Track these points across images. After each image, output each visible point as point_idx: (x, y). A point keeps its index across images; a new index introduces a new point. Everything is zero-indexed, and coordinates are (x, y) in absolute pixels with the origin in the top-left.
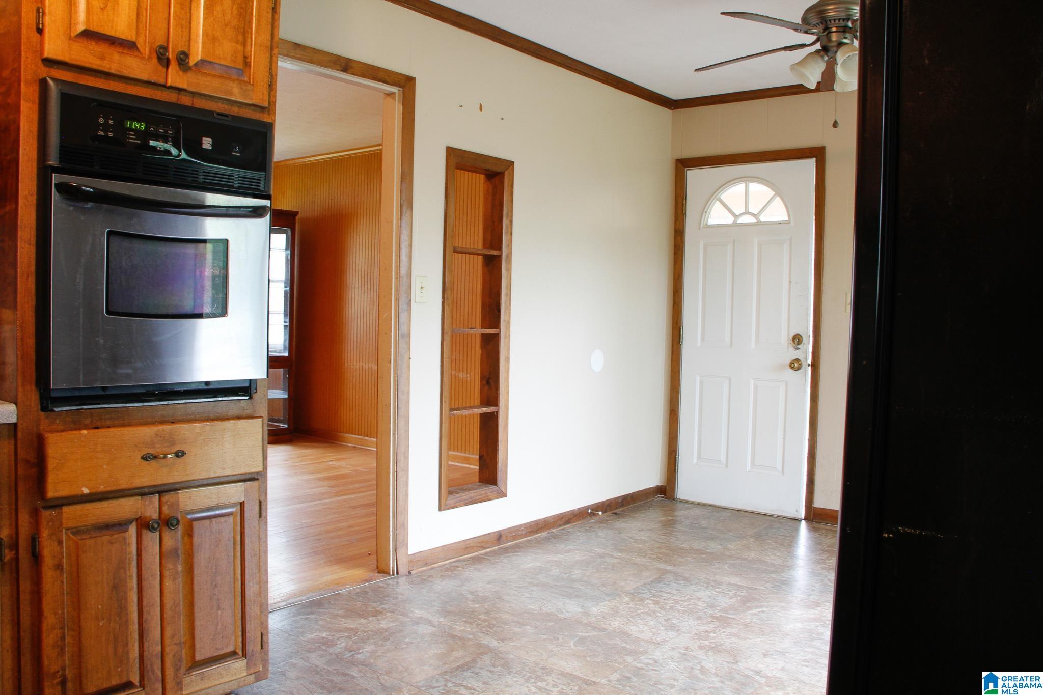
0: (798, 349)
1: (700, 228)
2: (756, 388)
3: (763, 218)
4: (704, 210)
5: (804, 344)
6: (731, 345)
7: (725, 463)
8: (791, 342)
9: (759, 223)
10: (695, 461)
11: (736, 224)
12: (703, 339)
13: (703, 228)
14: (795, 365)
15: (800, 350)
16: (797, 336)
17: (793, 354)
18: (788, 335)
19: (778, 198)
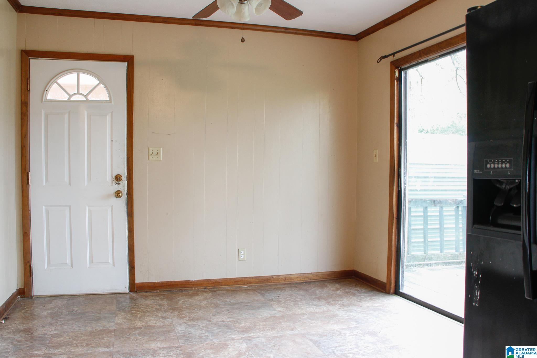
0: (119, 184)
1: (42, 102)
2: (90, 212)
3: (90, 98)
4: (45, 89)
5: (123, 181)
6: (70, 184)
7: (70, 265)
8: (114, 180)
9: (87, 101)
10: (46, 266)
11: (70, 101)
12: (47, 180)
13: (44, 101)
14: (118, 194)
15: (121, 185)
16: (118, 175)
17: (116, 187)
18: (112, 175)
19: (101, 85)
